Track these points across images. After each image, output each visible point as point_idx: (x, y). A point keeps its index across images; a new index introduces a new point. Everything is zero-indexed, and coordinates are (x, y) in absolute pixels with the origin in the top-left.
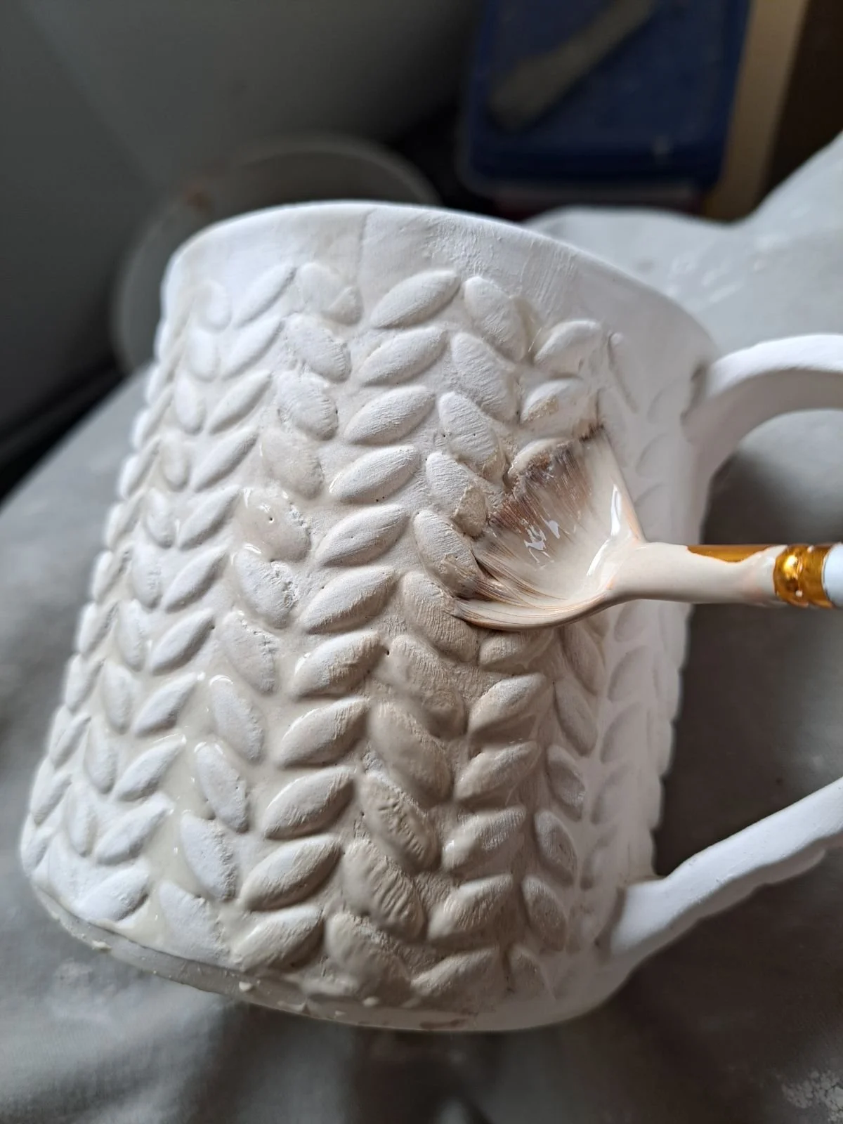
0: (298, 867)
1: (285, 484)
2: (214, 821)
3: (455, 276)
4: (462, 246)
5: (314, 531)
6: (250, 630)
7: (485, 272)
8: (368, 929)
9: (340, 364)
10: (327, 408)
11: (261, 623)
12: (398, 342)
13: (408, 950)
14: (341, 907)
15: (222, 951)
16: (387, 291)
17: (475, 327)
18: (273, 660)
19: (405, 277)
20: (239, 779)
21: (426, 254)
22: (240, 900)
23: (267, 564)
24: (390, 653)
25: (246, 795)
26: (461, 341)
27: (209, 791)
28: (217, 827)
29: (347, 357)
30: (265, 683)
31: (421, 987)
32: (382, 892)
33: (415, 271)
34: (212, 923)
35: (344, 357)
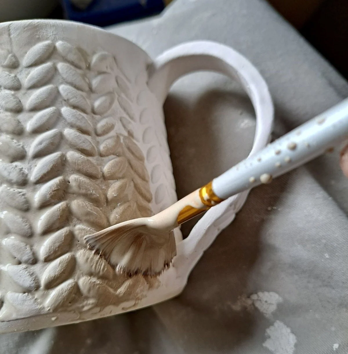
0: (61, 267)
1: (7, 132)
2: (21, 265)
3: (51, 42)
4: (51, 31)
5: (25, 147)
6: (12, 190)
7: (62, 39)
8: (94, 280)
9: (16, 83)
10: (16, 101)
11: (15, 186)
12: (37, 71)
13: (110, 283)
14: (82, 275)
15: (41, 308)
16: (26, 53)
17: (65, 60)
18: (25, 198)
19: (32, 46)
20: (26, 245)
21: (37, 36)
22: (42, 287)
23: (10, 164)
24: (70, 182)
25: (31, 249)
26: (60, 66)
27: (15, 254)
28: (23, 266)
29: (18, 80)
30: (25, 206)
31: (119, 294)
32: (95, 265)
33: (35, 44)
34: (34, 299)
35: (17, 80)
